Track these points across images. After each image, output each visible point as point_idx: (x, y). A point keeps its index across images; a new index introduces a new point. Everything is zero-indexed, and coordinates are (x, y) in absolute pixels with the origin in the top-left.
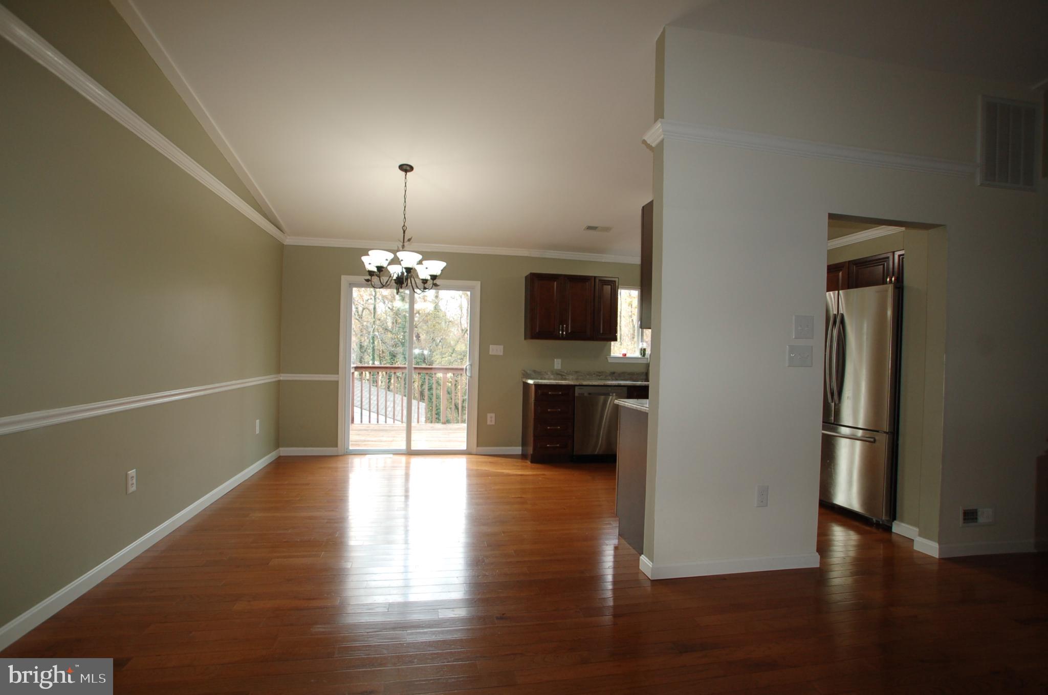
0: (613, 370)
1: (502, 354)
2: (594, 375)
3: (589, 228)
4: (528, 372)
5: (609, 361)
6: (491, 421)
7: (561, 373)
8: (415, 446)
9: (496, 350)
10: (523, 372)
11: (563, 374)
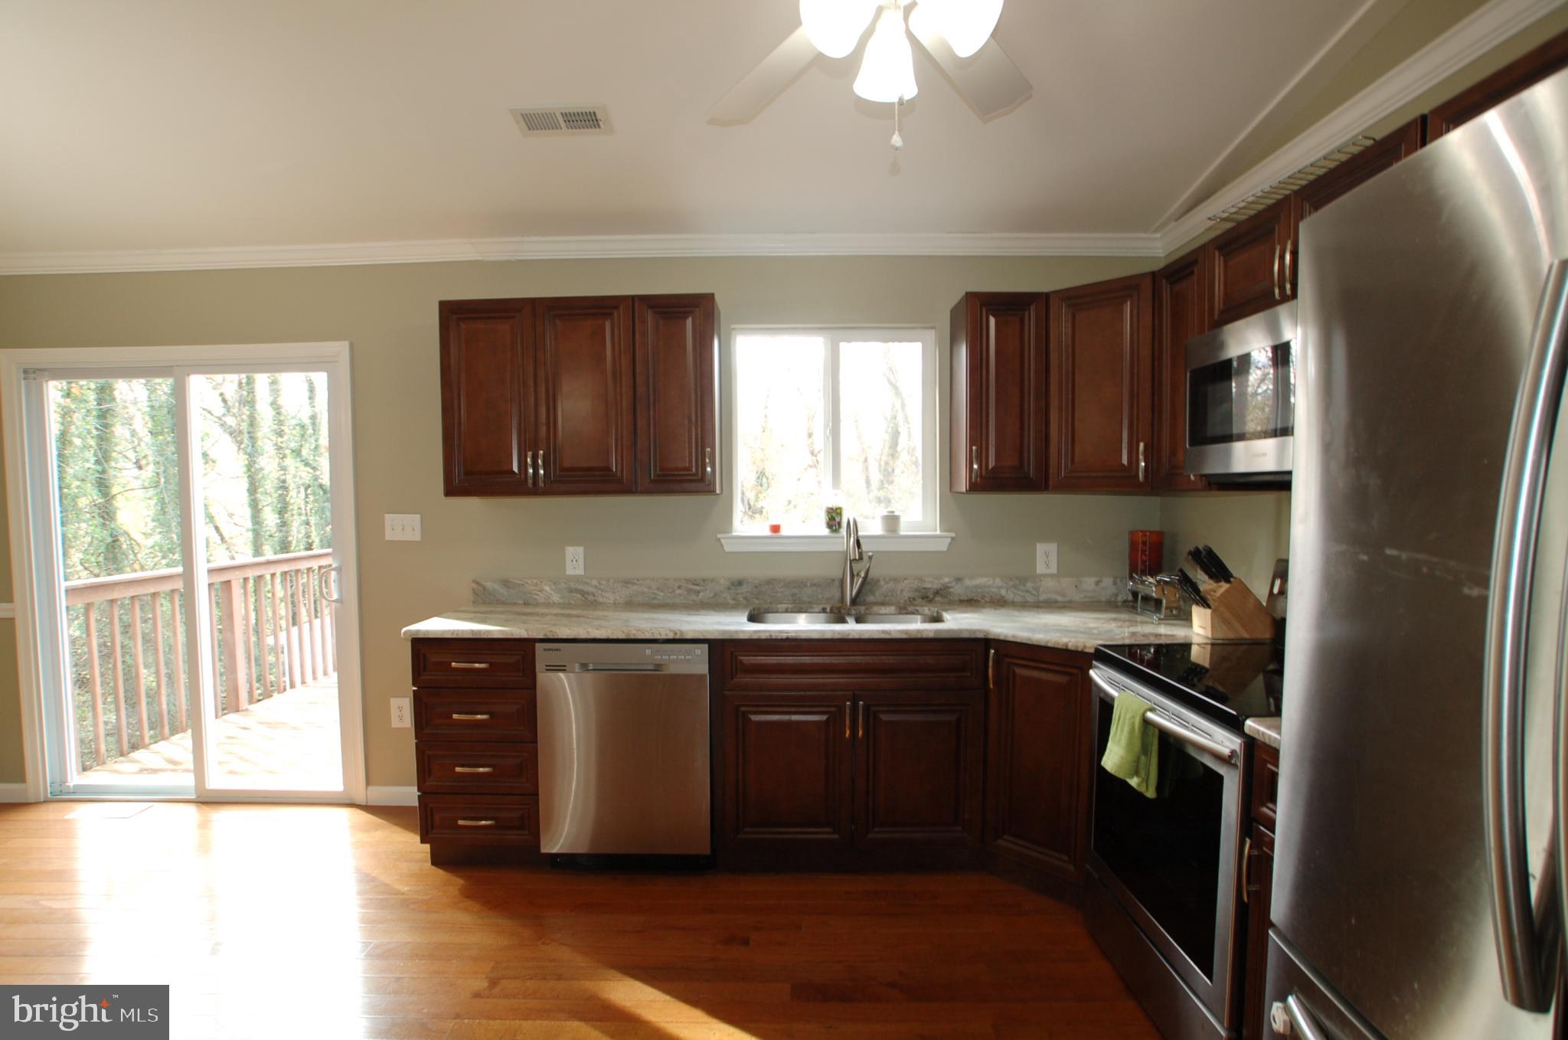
0: (738, 573)
1: (417, 537)
2: (678, 592)
3: (536, 122)
4: (489, 585)
5: (727, 549)
6: (401, 718)
7: (581, 587)
8: (216, 781)
9: (403, 527)
10: (474, 585)
11: (586, 588)
